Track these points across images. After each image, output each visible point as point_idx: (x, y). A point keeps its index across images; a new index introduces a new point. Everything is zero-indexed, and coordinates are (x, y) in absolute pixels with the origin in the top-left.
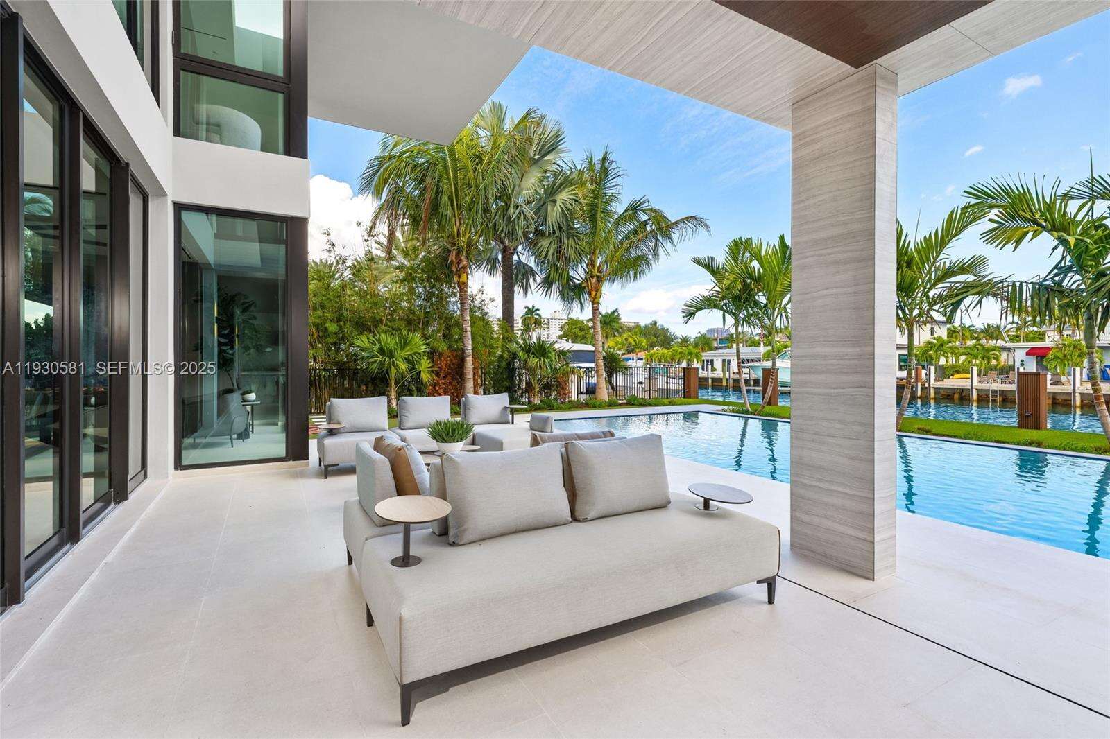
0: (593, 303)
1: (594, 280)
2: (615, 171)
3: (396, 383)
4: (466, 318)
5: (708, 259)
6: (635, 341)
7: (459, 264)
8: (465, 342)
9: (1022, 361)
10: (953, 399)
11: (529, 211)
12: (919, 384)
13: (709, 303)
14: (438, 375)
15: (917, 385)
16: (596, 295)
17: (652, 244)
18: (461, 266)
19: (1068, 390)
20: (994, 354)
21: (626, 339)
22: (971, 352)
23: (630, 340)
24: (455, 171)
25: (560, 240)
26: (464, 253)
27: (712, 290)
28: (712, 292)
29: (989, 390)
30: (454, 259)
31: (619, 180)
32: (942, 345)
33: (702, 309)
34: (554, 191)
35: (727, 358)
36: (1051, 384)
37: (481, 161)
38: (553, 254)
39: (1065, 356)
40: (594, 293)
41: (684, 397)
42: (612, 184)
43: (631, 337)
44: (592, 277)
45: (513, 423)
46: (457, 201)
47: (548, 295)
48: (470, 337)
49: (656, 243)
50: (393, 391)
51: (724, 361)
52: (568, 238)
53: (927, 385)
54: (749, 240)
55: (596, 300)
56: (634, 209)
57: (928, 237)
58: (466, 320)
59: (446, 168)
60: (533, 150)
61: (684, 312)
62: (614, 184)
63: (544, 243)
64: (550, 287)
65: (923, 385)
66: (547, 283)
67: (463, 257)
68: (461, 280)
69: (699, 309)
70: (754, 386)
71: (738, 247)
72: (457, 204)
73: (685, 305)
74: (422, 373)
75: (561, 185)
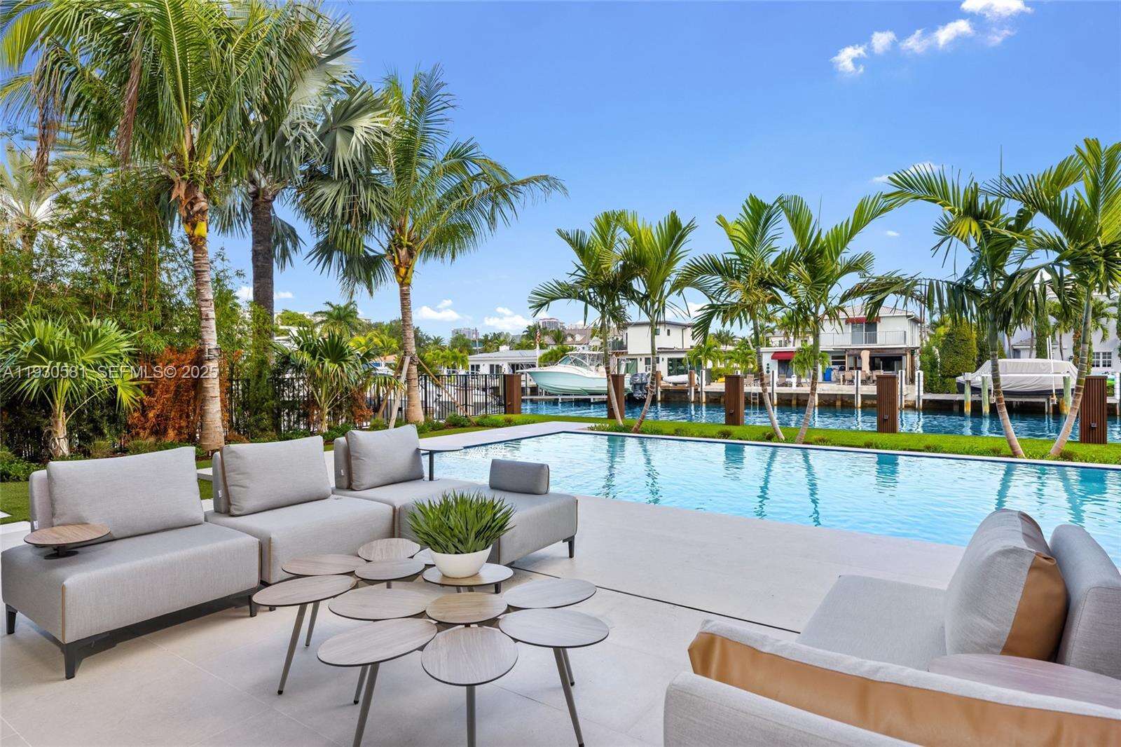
0: (402, 284)
1: (403, 252)
2: (445, 99)
3: (68, 408)
4: (207, 297)
5: (577, 234)
6: (382, 342)
7: (192, 205)
8: (206, 337)
9: (768, 364)
10: (719, 402)
11: (311, 136)
12: (693, 389)
13: (567, 292)
14: (149, 391)
15: (691, 390)
16: (406, 273)
17: (488, 209)
18: (196, 208)
19: (806, 391)
20: (751, 358)
21: (371, 340)
22: (733, 355)
23: (376, 340)
24: (184, 45)
25: (353, 189)
26: (202, 188)
27: (574, 274)
28: (574, 277)
29: (750, 393)
30: (182, 195)
31: (448, 113)
32: (709, 349)
33: (557, 298)
34: (347, 114)
35: (495, 363)
36: (779, 386)
37: (230, 40)
38: (344, 209)
39: (805, 359)
40: (403, 271)
41: (505, 413)
42: (435, 118)
43: (376, 336)
44: (401, 247)
45: (431, 478)
46: (186, 97)
47: (326, 269)
48: (214, 328)
49: (493, 208)
50: (60, 424)
51: (492, 366)
52: (366, 188)
53: (699, 390)
54: (622, 213)
55: (406, 281)
56: (458, 157)
57: (839, 227)
58: (207, 300)
59: (166, 35)
60: (317, 46)
61: (530, 302)
62: (441, 117)
63: (328, 191)
64: (329, 259)
65: (696, 390)
66: (325, 250)
67: (200, 195)
68: (197, 232)
69: (553, 299)
70: (531, 395)
71: (608, 223)
72: (187, 104)
73: (532, 293)
74: (120, 389)
75: (360, 106)
